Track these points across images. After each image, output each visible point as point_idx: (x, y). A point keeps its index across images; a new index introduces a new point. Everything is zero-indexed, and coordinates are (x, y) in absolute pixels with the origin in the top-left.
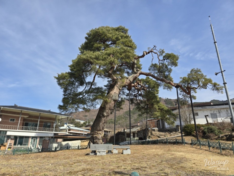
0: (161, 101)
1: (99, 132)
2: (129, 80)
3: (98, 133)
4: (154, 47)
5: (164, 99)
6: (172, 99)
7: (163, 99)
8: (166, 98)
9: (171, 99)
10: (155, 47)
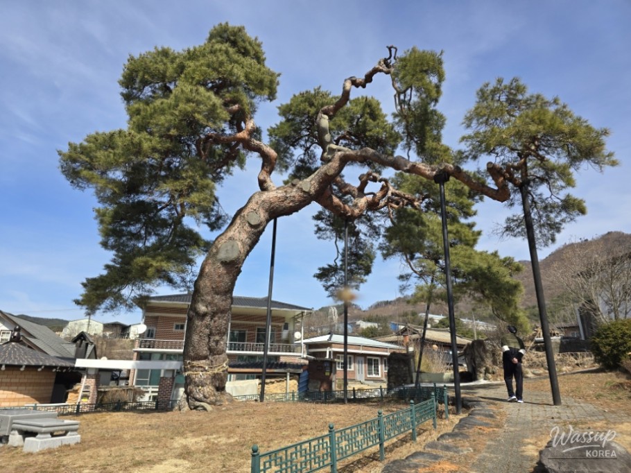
1: (195, 363)
2: (298, 188)
3: (193, 367)
4: (390, 51)
10: (393, 50)
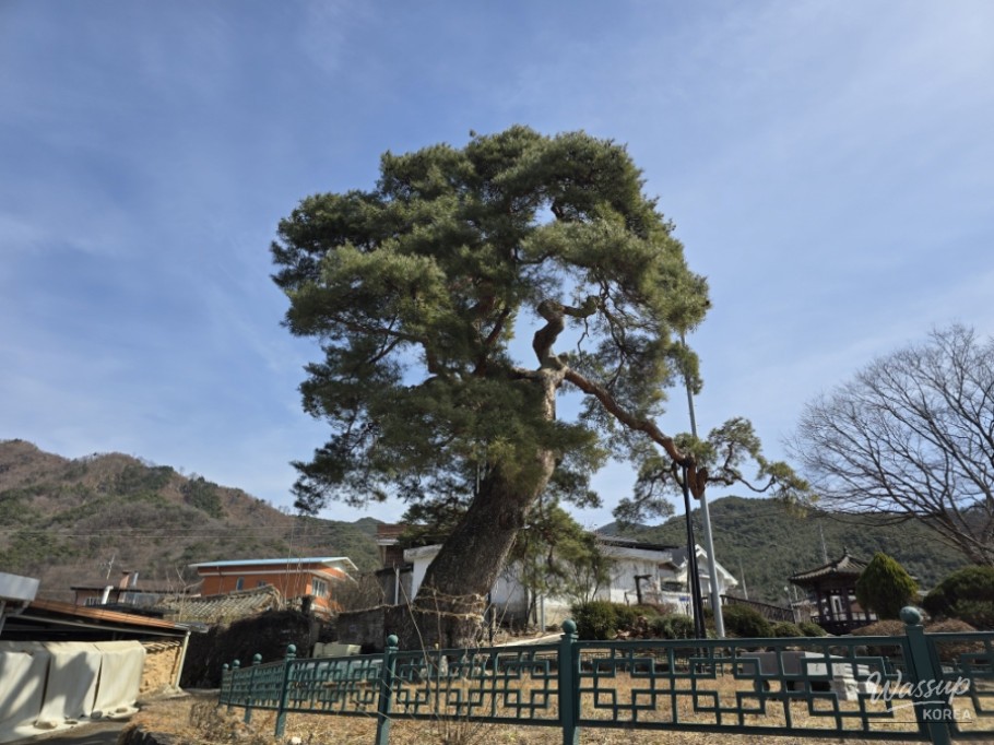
0: (168, 483)
5: (184, 478)
6: (220, 484)
7: (178, 478)
8: (193, 475)
9: (216, 486)
